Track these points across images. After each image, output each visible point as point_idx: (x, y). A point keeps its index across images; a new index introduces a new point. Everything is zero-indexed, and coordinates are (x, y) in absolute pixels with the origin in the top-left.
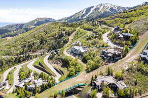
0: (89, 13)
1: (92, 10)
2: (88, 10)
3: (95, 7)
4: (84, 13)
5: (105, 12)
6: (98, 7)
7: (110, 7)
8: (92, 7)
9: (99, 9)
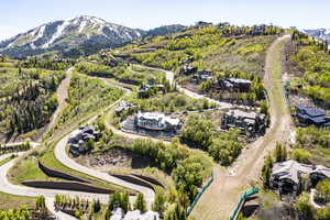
0: (54, 37)
1: (60, 29)
2: (51, 28)
3: (67, 23)
4: (40, 36)
5: (95, 37)
6: (75, 22)
7: (102, 27)
8: (61, 23)
9: (77, 27)
